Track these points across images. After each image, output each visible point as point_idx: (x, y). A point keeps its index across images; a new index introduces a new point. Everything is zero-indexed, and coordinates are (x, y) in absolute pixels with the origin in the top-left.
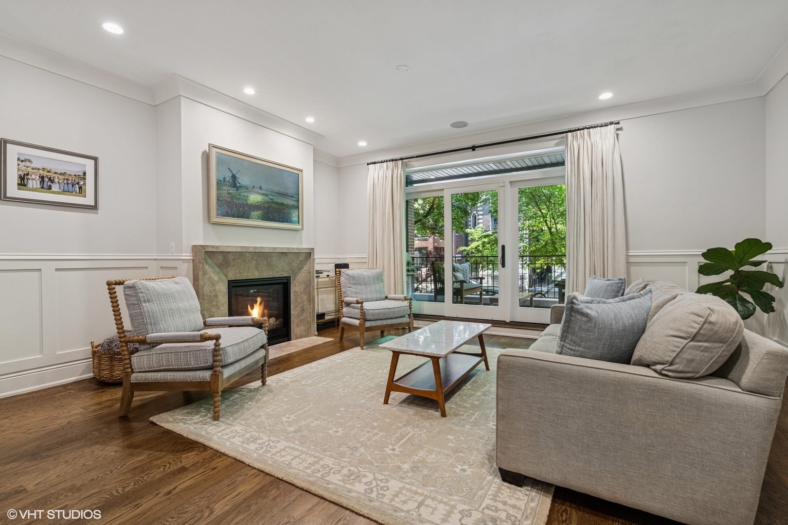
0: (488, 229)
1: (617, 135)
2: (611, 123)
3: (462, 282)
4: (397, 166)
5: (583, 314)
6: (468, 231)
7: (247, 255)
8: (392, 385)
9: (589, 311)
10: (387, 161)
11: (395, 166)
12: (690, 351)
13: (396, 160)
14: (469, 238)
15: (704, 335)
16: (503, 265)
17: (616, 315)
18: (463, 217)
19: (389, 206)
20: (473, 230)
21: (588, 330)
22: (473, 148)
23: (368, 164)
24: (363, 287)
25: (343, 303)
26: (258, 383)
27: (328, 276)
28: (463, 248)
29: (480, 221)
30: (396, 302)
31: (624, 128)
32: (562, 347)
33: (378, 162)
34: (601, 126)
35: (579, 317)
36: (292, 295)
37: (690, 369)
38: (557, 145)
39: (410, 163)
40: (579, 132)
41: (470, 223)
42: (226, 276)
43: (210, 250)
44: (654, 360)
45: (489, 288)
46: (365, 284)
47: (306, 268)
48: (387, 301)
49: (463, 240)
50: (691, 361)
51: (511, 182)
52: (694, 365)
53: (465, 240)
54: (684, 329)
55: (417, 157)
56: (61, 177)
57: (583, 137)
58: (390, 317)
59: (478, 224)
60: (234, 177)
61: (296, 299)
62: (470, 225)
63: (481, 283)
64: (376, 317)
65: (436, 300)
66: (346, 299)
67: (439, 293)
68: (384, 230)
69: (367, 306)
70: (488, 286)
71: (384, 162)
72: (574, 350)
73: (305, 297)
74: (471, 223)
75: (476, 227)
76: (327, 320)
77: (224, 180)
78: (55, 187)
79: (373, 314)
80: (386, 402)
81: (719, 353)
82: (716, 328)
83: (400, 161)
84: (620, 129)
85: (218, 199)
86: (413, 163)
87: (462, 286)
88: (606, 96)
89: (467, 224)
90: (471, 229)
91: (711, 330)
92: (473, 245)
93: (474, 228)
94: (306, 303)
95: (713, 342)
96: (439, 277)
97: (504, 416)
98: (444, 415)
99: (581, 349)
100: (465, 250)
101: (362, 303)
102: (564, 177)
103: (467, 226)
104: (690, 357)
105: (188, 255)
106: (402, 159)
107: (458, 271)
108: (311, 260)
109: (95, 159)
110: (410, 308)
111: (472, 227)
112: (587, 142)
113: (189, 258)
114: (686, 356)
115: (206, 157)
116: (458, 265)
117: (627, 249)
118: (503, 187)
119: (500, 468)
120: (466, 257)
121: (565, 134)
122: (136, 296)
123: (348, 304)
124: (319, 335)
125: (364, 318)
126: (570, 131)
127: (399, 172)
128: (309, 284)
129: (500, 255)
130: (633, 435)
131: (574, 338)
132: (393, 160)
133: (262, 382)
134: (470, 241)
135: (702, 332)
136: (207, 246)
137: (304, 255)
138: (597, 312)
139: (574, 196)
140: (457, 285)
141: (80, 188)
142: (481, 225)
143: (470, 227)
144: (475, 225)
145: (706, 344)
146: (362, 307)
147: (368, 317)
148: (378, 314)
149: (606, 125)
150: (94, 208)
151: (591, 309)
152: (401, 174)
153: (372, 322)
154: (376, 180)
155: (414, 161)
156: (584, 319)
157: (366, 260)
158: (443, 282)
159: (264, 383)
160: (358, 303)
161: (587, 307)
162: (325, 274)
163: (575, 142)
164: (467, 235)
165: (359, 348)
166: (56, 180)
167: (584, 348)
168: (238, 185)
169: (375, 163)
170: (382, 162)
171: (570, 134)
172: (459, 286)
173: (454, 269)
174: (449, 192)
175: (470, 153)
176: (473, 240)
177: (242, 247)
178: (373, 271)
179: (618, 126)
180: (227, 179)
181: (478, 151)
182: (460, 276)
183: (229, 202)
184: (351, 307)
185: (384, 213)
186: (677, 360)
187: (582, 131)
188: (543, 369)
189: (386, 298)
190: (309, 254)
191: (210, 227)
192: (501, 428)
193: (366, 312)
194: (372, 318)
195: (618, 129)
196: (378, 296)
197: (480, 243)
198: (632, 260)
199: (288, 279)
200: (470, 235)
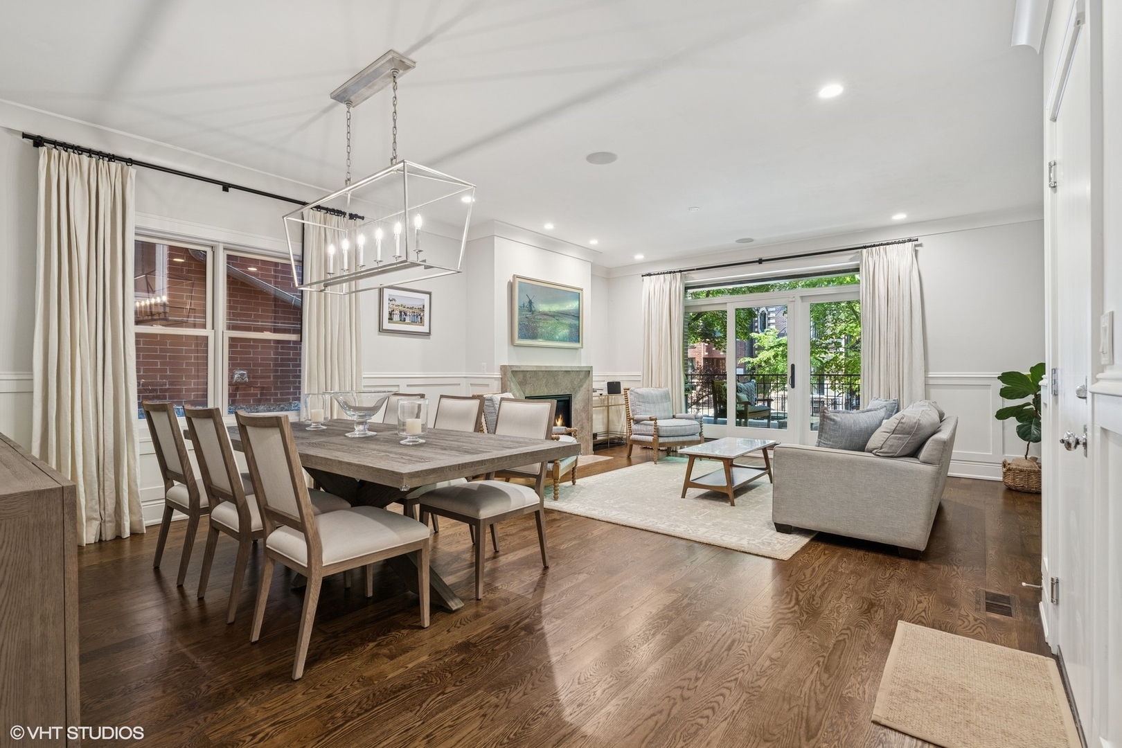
0: (783, 332)
1: (916, 252)
2: (910, 240)
3: (747, 404)
4: (675, 278)
5: (831, 419)
6: (754, 335)
7: (540, 373)
8: (688, 484)
9: (835, 418)
10: (664, 273)
11: (673, 278)
12: (891, 440)
13: (674, 272)
14: (756, 345)
15: (898, 430)
16: (793, 386)
17: (854, 421)
18: (746, 320)
19: (666, 322)
20: (761, 334)
21: (835, 430)
22: (760, 261)
23: (643, 276)
24: (652, 405)
25: (632, 421)
26: (570, 483)
27: (601, 394)
28: (747, 359)
29: (772, 321)
30: (688, 421)
31: (924, 244)
32: (819, 442)
33: (654, 274)
34: (899, 243)
35: (829, 421)
36: (573, 413)
37: (891, 451)
38: (851, 260)
39: (690, 275)
40: (874, 248)
41: (756, 324)
42: (524, 393)
43: (515, 369)
44: (873, 447)
45: (779, 415)
46: (654, 403)
47: (585, 386)
48: (674, 419)
49: (747, 348)
50: (891, 446)
51: (802, 297)
52: (893, 448)
53: (751, 349)
54: (889, 427)
55: (697, 269)
56: (411, 311)
57: (879, 254)
58: (681, 434)
59: (769, 325)
60: (530, 302)
61: (577, 416)
62: (757, 327)
63: (769, 405)
64: (668, 434)
65: (715, 423)
66: (636, 417)
67: (721, 413)
68: (660, 346)
69: (660, 423)
70: (778, 413)
71: (661, 274)
72: (827, 444)
73: (584, 415)
74: (758, 324)
75: (766, 330)
76: (599, 441)
77: (524, 306)
78: (408, 320)
79: (666, 431)
80: (683, 496)
81: (907, 441)
82: (904, 426)
83: (679, 274)
84: (920, 245)
85: (519, 324)
86: (693, 276)
87: (746, 409)
88: (900, 217)
89: (752, 325)
90: (758, 332)
91: (902, 427)
92: (763, 355)
93: (763, 331)
94: (585, 421)
95: (903, 434)
96: (720, 398)
97: (778, 487)
98: (733, 504)
99: (831, 443)
100: (749, 362)
101: (656, 420)
102: (859, 292)
103: (752, 329)
104: (891, 444)
105: (498, 374)
106: (680, 271)
107: (741, 392)
108: (590, 378)
109: (430, 294)
110: (701, 427)
111: (760, 331)
112: (883, 258)
113: (498, 376)
114: (889, 443)
115: (511, 286)
116: (742, 384)
117: (926, 371)
118: (793, 303)
119: (775, 523)
120: (751, 373)
121: (860, 250)
122: (493, 407)
123: (637, 422)
124: (595, 454)
125: (657, 433)
126: (865, 247)
127: (678, 285)
128: (588, 402)
129: (789, 375)
130: (859, 492)
131: (826, 436)
132: (670, 273)
133: (573, 481)
134: (757, 349)
135: (897, 428)
136: (513, 366)
137: (584, 373)
138: (841, 419)
139: (869, 315)
140: (741, 407)
141: (421, 318)
142: (773, 327)
143: (756, 330)
144: (764, 327)
145: (899, 436)
146: (656, 423)
147: (661, 434)
148: (671, 431)
149: (904, 242)
150: (429, 334)
151: (837, 416)
152: (679, 288)
153: (665, 438)
154: (652, 293)
155: (693, 273)
156: (832, 423)
157: (640, 379)
158: (725, 403)
159: (574, 483)
160: (651, 419)
161: (834, 415)
162: (599, 392)
163: (870, 258)
164: (752, 341)
165: (653, 463)
166: (408, 314)
167: (833, 442)
168: (533, 309)
169: (649, 275)
170: (658, 274)
171: (864, 250)
172: (743, 409)
173: (738, 390)
174: (731, 305)
175: (757, 266)
176: (761, 348)
177: (537, 366)
178: (660, 389)
179: (916, 243)
180: (526, 305)
181: (765, 265)
182: (744, 397)
183: (527, 326)
184: (642, 424)
185: (660, 329)
186: (884, 446)
187: (878, 247)
188: (804, 455)
189: (674, 417)
190: (588, 373)
191: (512, 348)
192: (776, 496)
193: (660, 428)
194: (665, 434)
195: (916, 246)
196: (666, 414)
197: (772, 353)
198: (931, 382)
199: (570, 396)
200: (756, 341)
